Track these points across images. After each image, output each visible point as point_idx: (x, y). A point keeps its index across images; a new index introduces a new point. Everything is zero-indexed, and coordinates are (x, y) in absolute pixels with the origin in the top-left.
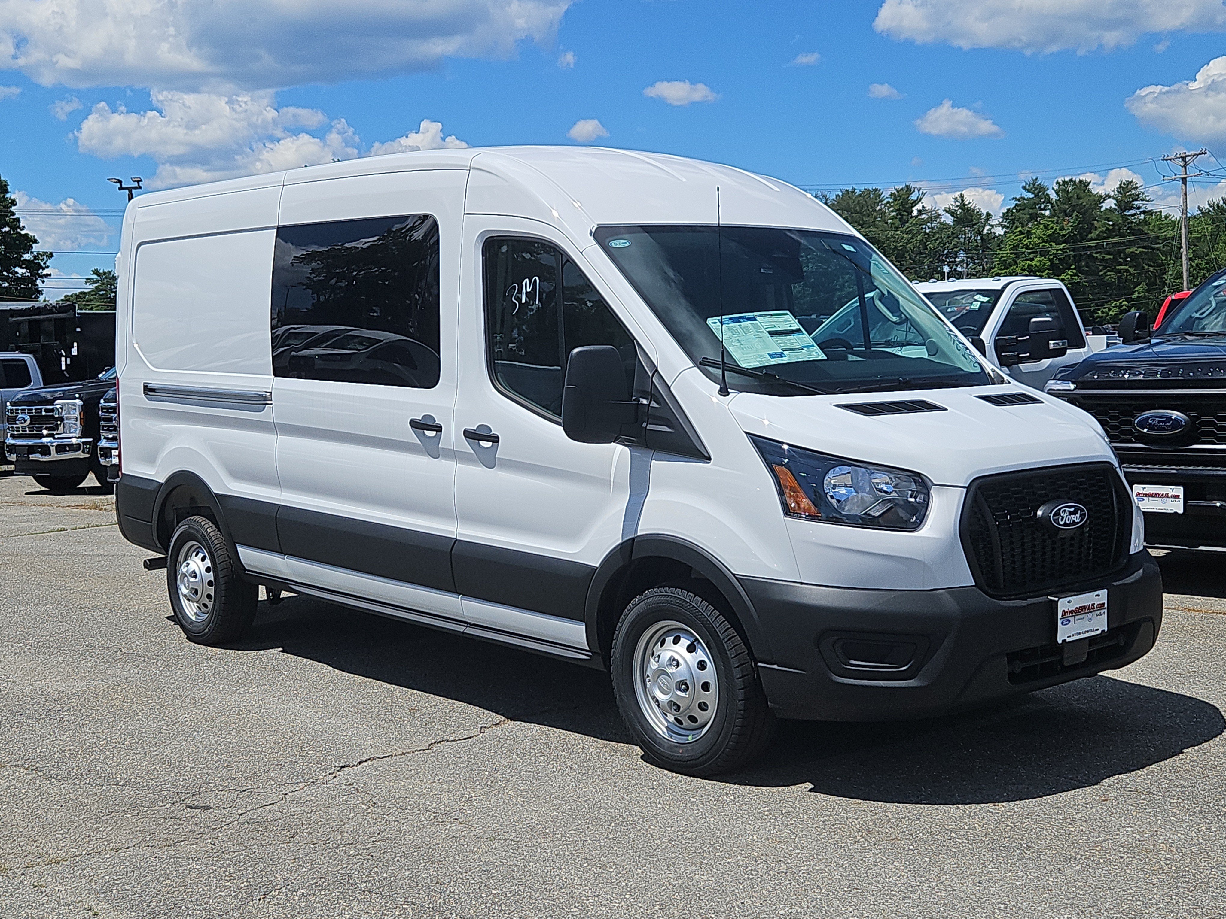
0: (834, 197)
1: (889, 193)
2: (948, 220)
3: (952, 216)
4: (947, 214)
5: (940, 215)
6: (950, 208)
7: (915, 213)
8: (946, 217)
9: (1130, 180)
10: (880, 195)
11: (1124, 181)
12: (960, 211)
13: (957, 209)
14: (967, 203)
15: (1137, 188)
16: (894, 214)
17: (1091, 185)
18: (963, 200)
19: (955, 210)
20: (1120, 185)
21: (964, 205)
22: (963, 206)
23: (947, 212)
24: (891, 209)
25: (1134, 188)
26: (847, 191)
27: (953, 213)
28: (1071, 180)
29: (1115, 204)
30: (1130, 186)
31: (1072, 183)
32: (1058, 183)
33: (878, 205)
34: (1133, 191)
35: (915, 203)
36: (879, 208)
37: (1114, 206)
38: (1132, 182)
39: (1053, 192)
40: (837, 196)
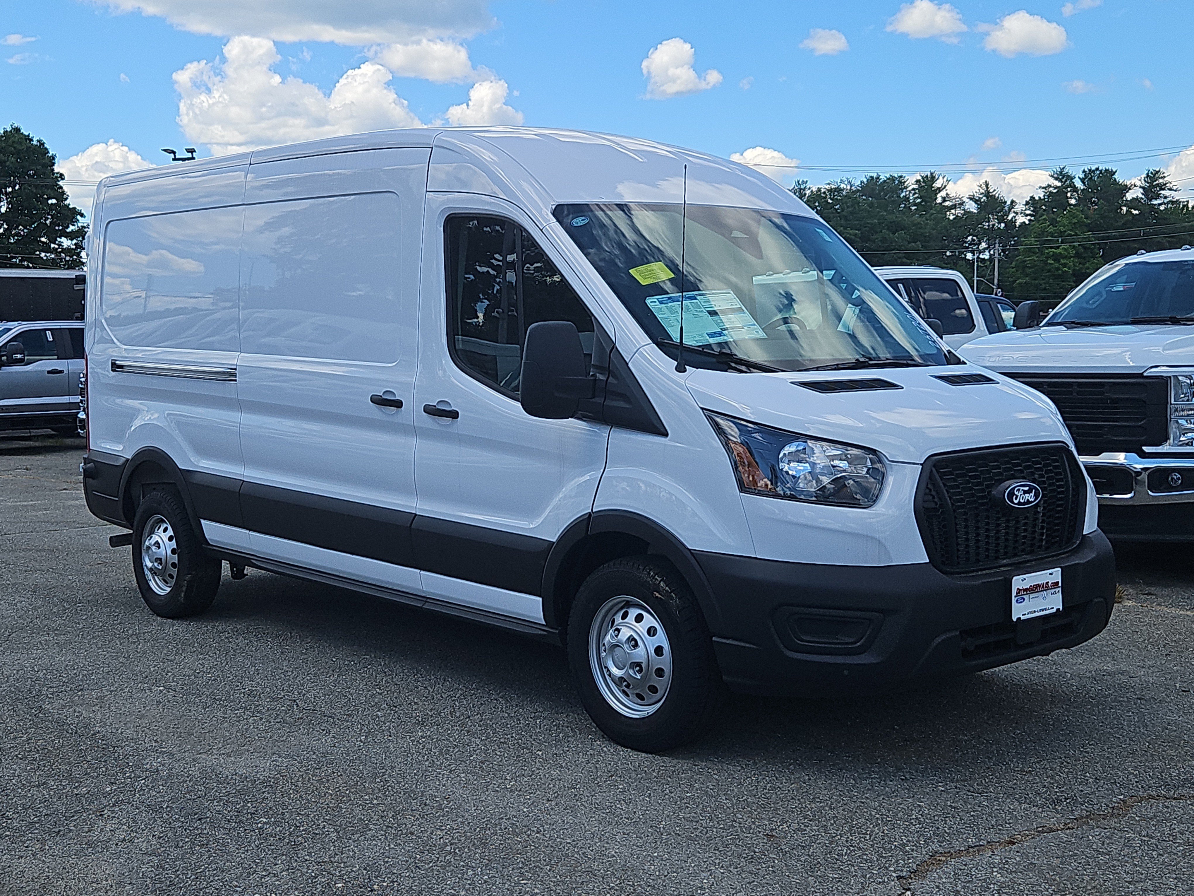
0: (859, 183)
1: (915, 180)
2: (972, 207)
3: (976, 203)
4: (971, 202)
5: (964, 202)
6: (974, 196)
7: (939, 200)
8: (970, 205)
9: (1157, 170)
10: (905, 182)
11: (1151, 170)
12: (984, 198)
13: (981, 196)
14: (991, 191)
15: (1164, 177)
16: (919, 200)
17: (1116, 174)
18: (987, 188)
19: (979, 198)
20: (1148, 174)
21: (989, 192)
22: (987, 194)
23: (971, 199)
24: (916, 195)
25: (1162, 178)
26: (872, 177)
27: (977, 200)
28: (1097, 169)
29: (1142, 194)
30: (1157, 175)
31: (1098, 172)
32: (1084, 171)
33: (902, 192)
34: (1161, 181)
35: (940, 190)
36: (904, 194)
37: (1140, 196)
38: (1159, 171)
39: (1079, 180)
40: (861, 182)
